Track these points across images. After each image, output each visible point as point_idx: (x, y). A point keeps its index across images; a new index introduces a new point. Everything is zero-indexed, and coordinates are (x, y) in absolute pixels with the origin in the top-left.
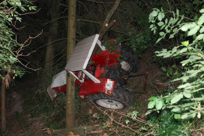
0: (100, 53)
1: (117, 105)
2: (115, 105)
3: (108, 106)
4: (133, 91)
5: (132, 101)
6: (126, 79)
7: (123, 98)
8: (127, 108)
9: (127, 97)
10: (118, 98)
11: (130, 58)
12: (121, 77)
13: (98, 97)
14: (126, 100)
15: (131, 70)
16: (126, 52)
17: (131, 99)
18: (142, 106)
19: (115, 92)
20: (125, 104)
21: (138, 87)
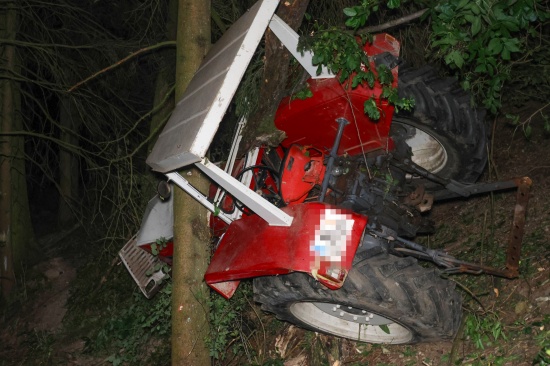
0: (305, 90)
1: (385, 328)
2: (378, 327)
3: (347, 329)
4: (457, 265)
5: (448, 313)
6: (423, 209)
7: (401, 297)
8: (429, 342)
9: (423, 296)
10: (380, 299)
11: (446, 114)
12: (401, 199)
13: (286, 289)
14: (418, 307)
15: (454, 169)
16: (427, 83)
17: (446, 304)
18: (500, 336)
19: (366, 271)
20: (414, 324)
21: (486, 245)
